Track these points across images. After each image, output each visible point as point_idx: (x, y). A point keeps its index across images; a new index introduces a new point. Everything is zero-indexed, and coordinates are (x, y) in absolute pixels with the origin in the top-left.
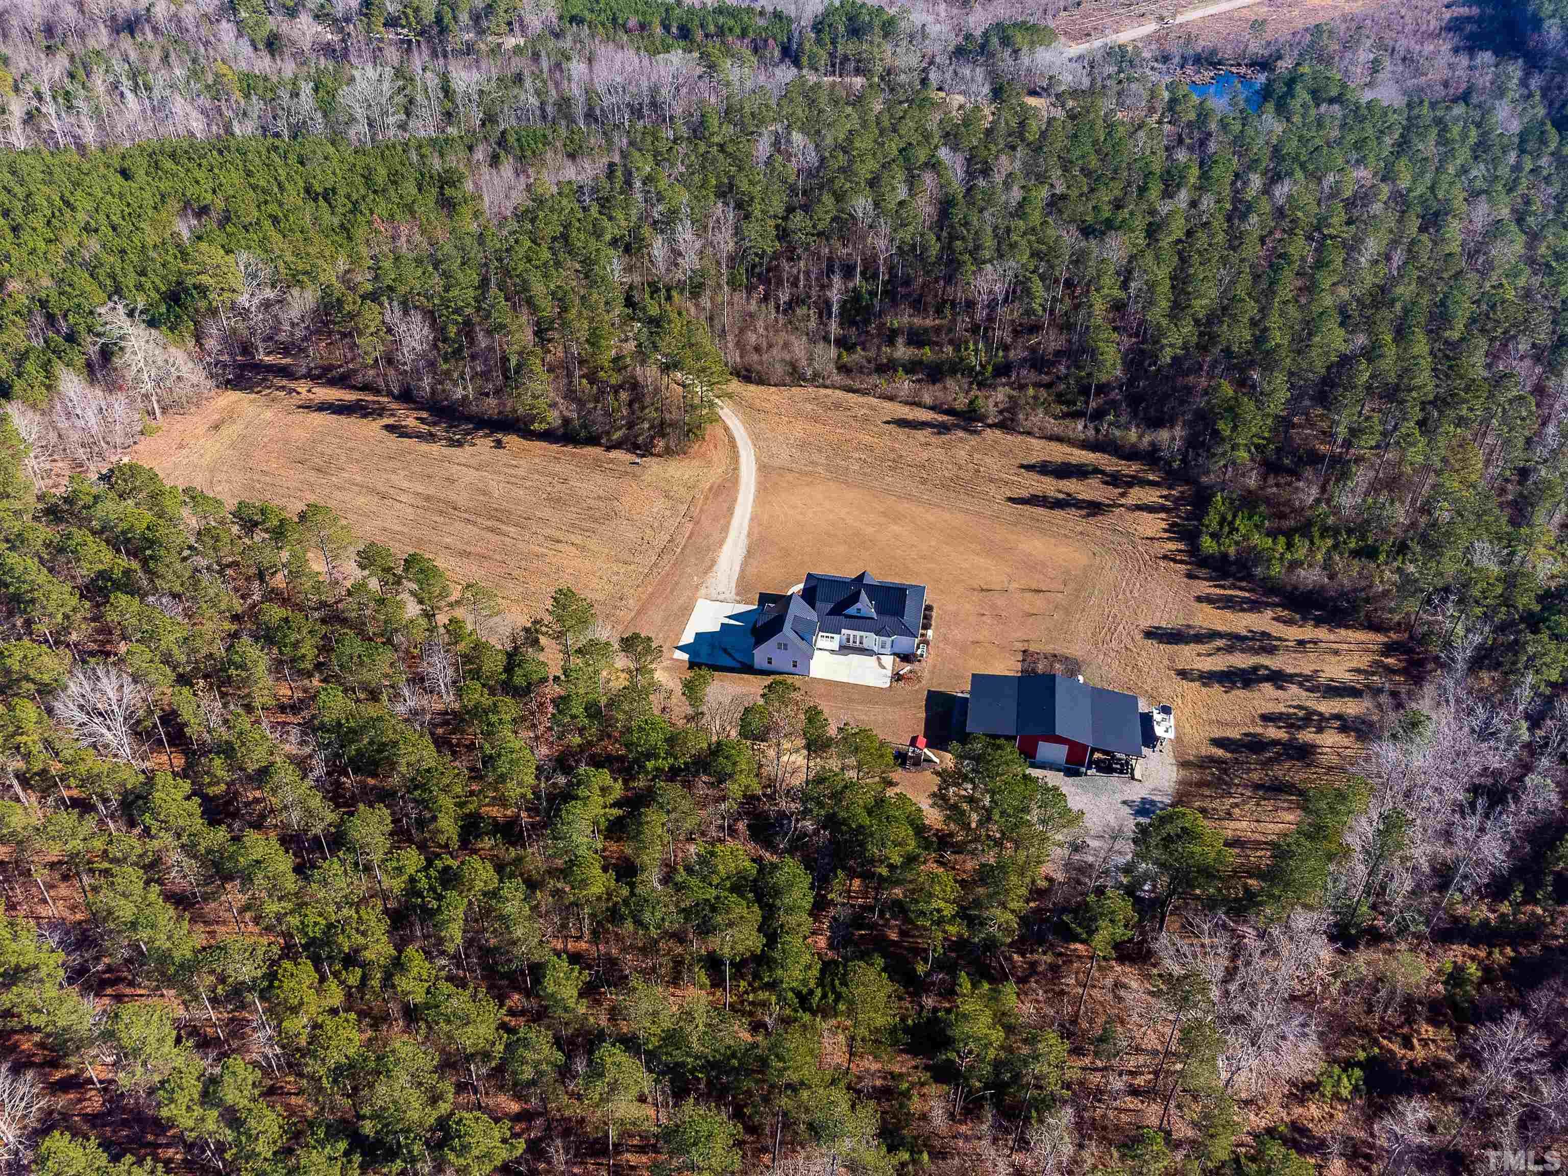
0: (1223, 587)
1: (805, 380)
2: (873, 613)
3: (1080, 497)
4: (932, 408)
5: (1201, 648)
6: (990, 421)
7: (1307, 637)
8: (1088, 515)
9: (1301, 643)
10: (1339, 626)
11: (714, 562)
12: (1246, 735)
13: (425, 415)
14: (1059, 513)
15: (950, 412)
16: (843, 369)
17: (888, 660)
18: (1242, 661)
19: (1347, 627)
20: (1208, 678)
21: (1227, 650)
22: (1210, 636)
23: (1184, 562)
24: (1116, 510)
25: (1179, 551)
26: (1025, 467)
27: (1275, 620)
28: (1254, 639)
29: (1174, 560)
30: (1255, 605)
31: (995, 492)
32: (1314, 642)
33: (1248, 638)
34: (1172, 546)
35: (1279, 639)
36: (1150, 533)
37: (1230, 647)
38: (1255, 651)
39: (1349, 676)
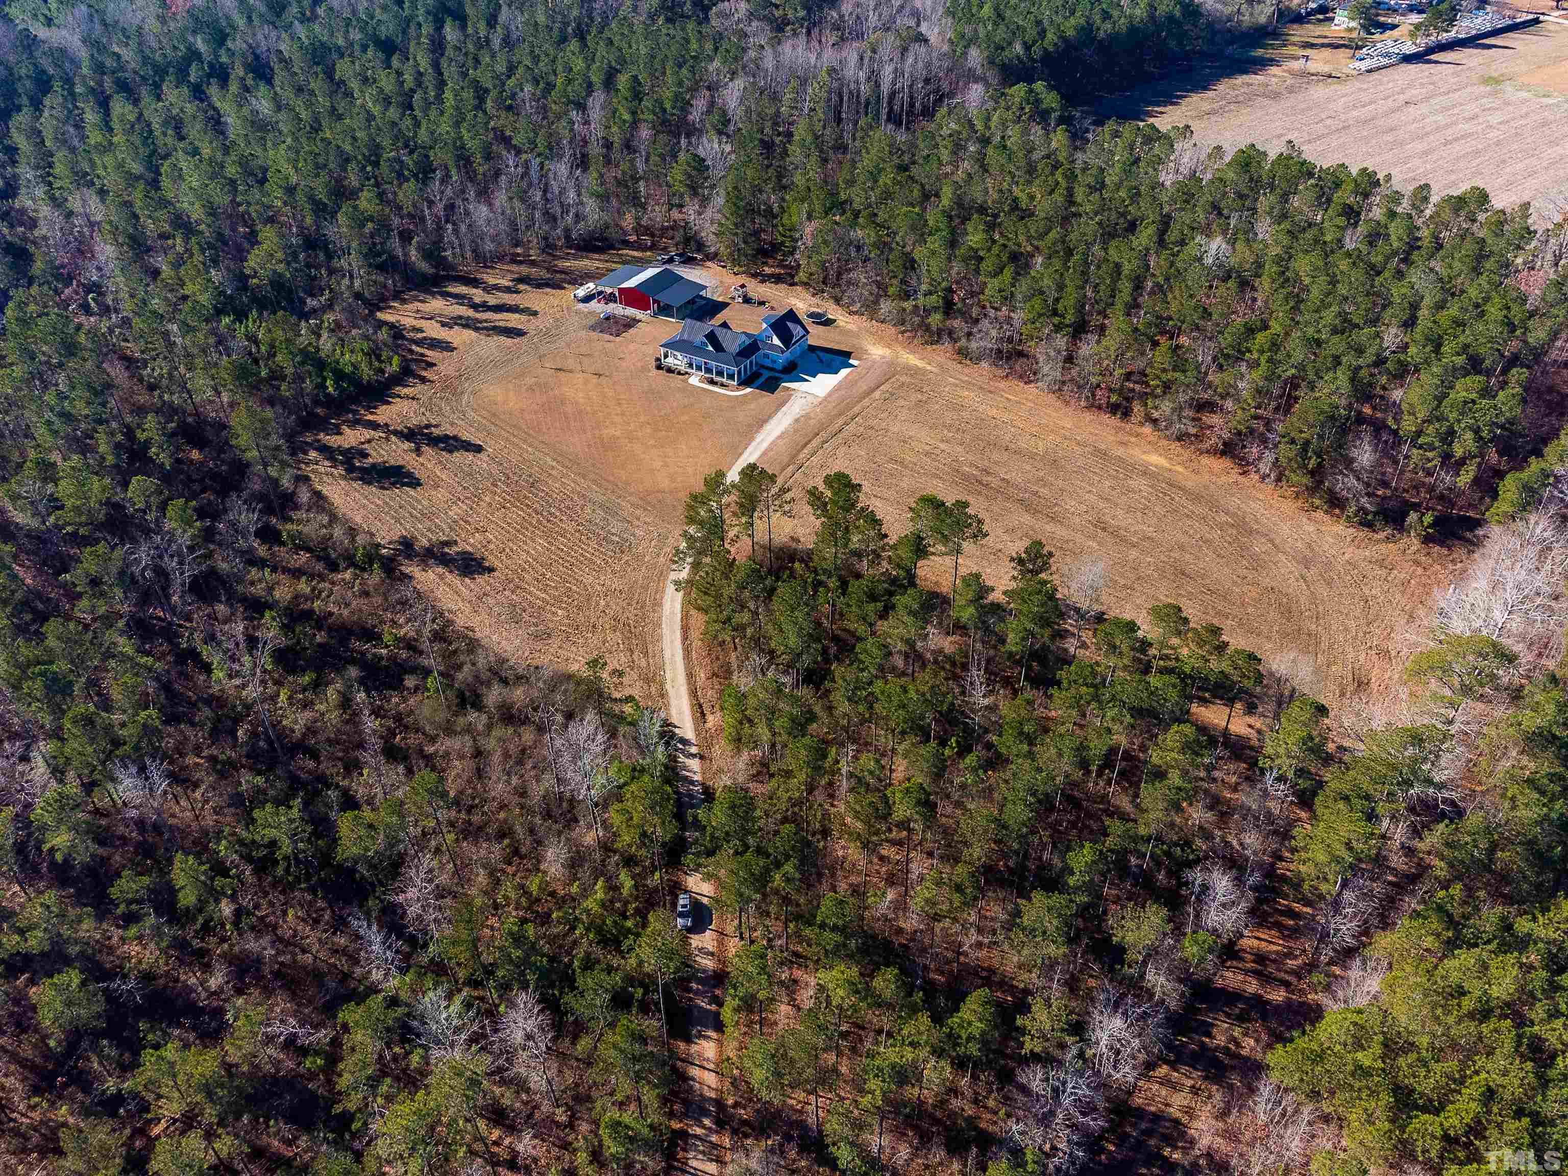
0: (424, 356)
3: (410, 445)
5: (500, 324)
7: (421, 321)
8: (429, 426)
9: (431, 318)
10: (391, 323)
14: (452, 431)
18: (486, 315)
21: (486, 321)
22: (483, 329)
23: (417, 377)
24: (399, 428)
25: (406, 386)
26: (415, 484)
27: (422, 332)
28: (457, 324)
29: (423, 379)
30: (422, 341)
31: (481, 461)
32: (422, 317)
33: (460, 325)
34: (405, 391)
35: (441, 322)
36: (406, 402)
37: (480, 322)
38: (468, 318)
39: (433, 301)
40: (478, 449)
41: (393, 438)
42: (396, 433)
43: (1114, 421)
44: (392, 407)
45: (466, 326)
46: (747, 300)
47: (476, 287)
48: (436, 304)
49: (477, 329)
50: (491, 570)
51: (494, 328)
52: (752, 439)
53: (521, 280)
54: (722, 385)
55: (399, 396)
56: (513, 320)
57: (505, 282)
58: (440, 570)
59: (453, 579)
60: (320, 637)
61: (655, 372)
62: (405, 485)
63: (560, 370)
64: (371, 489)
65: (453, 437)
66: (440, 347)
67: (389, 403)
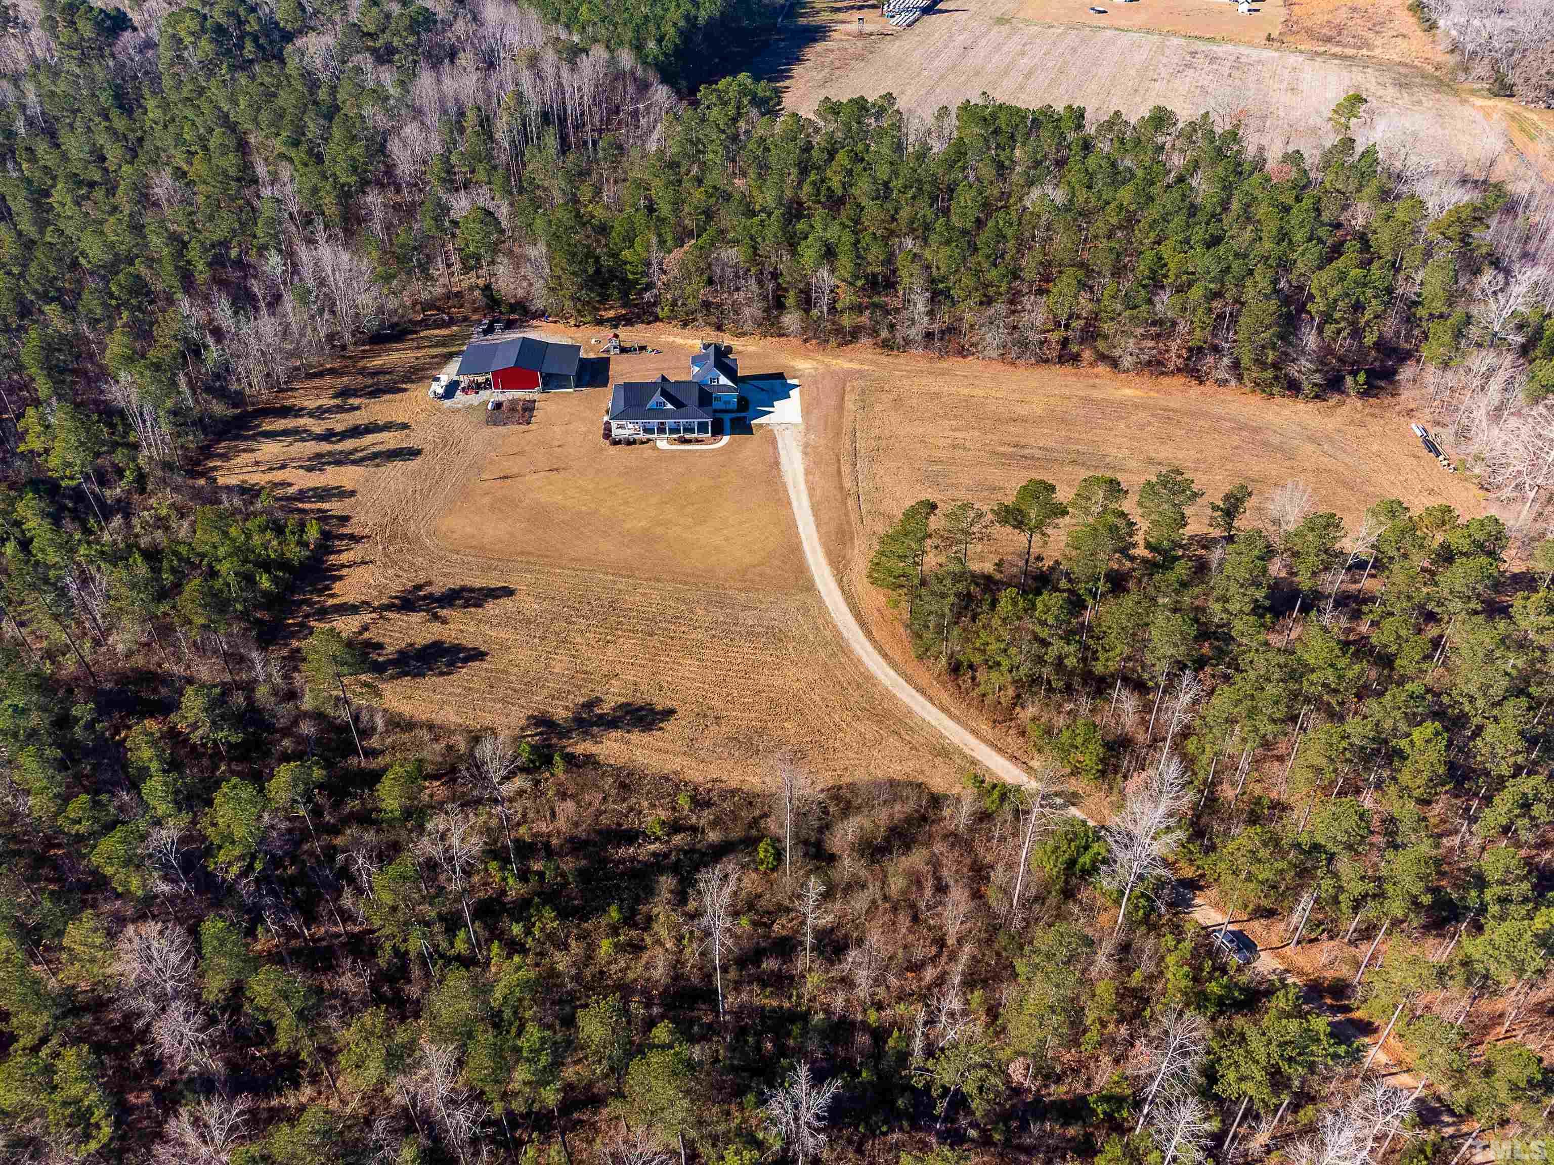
0: (320, 510)
3: (422, 616)
5: (377, 448)
7: (274, 473)
8: (419, 587)
9: (283, 467)
11: (805, 453)
14: (454, 583)
18: (348, 444)
20: (388, 427)
21: (356, 450)
22: (363, 459)
23: (341, 537)
24: (385, 601)
25: (340, 552)
26: (478, 655)
27: (290, 485)
28: (324, 464)
29: (352, 537)
30: (302, 495)
31: (526, 603)
32: (271, 469)
33: (329, 463)
34: (344, 557)
35: (301, 467)
36: (361, 570)
37: (351, 453)
38: (330, 453)
39: (263, 447)
40: (508, 592)
41: (390, 615)
42: (389, 607)
43: (1068, 369)
44: (347, 581)
45: (338, 463)
46: (624, 350)
47: (302, 416)
48: (270, 450)
49: (354, 462)
50: (671, 712)
51: (375, 456)
52: (784, 485)
53: (345, 393)
54: (698, 441)
55: (343, 566)
56: (390, 440)
57: (326, 401)
58: (615, 734)
59: (636, 737)
60: (569, 864)
61: (613, 450)
62: (466, 660)
63: (505, 477)
64: (430, 680)
65: (463, 589)
66: (334, 495)
67: (340, 578)
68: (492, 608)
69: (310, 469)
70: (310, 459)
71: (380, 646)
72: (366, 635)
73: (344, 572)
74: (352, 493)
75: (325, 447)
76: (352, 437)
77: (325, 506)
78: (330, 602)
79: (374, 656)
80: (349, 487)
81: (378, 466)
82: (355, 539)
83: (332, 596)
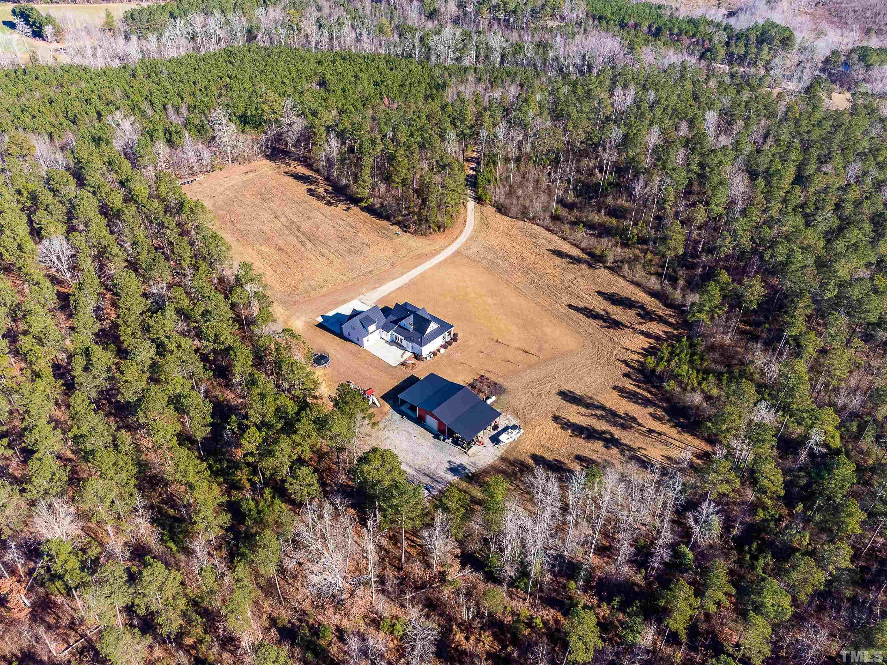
0: (639, 387)
1: (528, 218)
2: (411, 328)
3: (613, 317)
4: (582, 250)
5: (583, 410)
6: (608, 265)
7: (658, 429)
9: (651, 431)
10: (688, 432)
12: (556, 460)
13: (330, 188)
14: (591, 321)
15: (590, 254)
16: (556, 218)
17: (408, 355)
18: (600, 425)
19: (692, 434)
20: (567, 425)
21: (599, 417)
22: (597, 407)
23: (632, 367)
24: (626, 330)
25: (637, 361)
26: (600, 293)
27: (651, 414)
28: (623, 418)
29: (627, 365)
30: (646, 403)
31: (566, 300)
32: (660, 434)
33: (620, 416)
34: (636, 357)
35: (639, 424)
36: (631, 347)
37: (602, 416)
38: (616, 424)
39: (659, 458)
40: (570, 306)
41: (627, 323)
42: (626, 326)
44: (640, 346)
55: (638, 353)
58: (571, 254)
59: (564, 251)
62: (606, 294)
63: (526, 352)
64: (624, 295)
65: (588, 317)
66: (626, 392)
67: (643, 349)
68: (582, 305)
69: (634, 419)
70: (631, 427)
71: (638, 314)
72: (642, 321)
73: (640, 351)
74: (615, 388)
75: (617, 433)
76: (595, 430)
77: (634, 389)
78: (652, 341)
79: (642, 313)
80: (615, 393)
81: (591, 398)
82: (626, 363)
83: (650, 343)
